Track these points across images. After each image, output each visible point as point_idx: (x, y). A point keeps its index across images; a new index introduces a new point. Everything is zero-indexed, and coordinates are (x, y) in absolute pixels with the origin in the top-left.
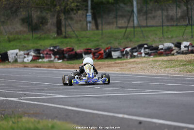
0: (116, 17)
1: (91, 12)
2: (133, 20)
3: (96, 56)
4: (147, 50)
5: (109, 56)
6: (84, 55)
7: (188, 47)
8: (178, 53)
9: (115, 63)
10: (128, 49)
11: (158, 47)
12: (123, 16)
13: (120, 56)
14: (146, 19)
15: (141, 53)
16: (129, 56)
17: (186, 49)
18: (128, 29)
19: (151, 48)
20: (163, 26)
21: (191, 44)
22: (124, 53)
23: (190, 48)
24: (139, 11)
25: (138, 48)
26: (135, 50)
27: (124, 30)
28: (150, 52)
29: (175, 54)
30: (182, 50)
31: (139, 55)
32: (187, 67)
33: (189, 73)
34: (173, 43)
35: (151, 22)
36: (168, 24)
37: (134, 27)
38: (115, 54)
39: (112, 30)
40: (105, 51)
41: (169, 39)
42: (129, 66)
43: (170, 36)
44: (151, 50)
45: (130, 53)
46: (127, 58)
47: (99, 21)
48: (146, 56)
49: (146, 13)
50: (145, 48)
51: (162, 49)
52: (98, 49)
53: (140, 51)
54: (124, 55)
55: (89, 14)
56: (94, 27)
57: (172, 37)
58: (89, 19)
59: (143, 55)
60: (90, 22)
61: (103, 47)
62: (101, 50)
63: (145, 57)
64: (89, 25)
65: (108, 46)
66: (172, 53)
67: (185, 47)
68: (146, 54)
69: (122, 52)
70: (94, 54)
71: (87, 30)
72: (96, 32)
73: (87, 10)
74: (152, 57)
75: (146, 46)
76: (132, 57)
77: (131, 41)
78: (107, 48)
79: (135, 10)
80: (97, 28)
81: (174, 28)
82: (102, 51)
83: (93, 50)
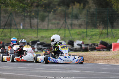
4: (40, 46)
11: (51, 44)
15: (35, 48)
19: (44, 44)
21: (83, 43)
23: (83, 46)
28: (43, 48)
30: (75, 47)
44: (44, 46)
48: (39, 51)
53: (34, 46)
59: (36, 50)
63: (37, 52)
67: (78, 45)
68: (39, 49)
75: (38, 42)
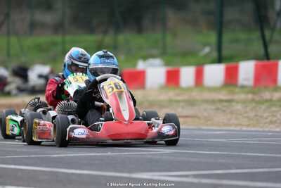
7: (46, 78)
8: (21, 90)
17: (42, 81)
21: (52, 72)
29: (14, 92)
30: (31, 83)
66: (7, 88)
67: (40, 76)
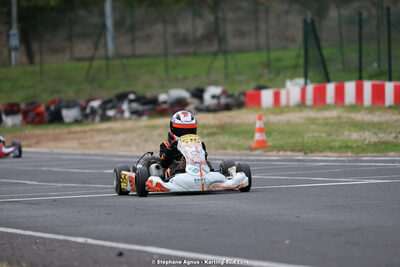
0: (70, 38)
1: (18, 28)
2: (106, 45)
3: (29, 119)
4: (135, 106)
5: (56, 118)
6: (4, 117)
7: (218, 98)
8: (199, 110)
9: (69, 133)
10: (96, 104)
11: (157, 99)
12: (84, 36)
13: (80, 118)
14: (133, 41)
15: (123, 112)
16: (98, 118)
17: (215, 101)
18: (96, 64)
19: (143, 100)
20: (166, 55)
21: (224, 92)
22: (88, 111)
23: (223, 100)
24: (118, 25)
25: (115, 101)
26: (109, 105)
27: (86, 65)
28: (141, 108)
30: (206, 103)
31: (118, 116)
32: (216, 138)
33: (221, 151)
34: (188, 90)
35: (142, 48)
36: (178, 50)
37: (107, 58)
38: (69, 114)
39: (62, 65)
40: (48, 108)
41: (179, 82)
42: (98, 138)
43: (181, 76)
44: (143, 104)
45: (100, 112)
46: (93, 121)
47: (35, 46)
48: (134, 117)
49: (132, 29)
50: (131, 101)
51: (165, 102)
52: (33, 105)
53: (120, 107)
54: (87, 116)
55: (14, 31)
56: (25, 59)
57: (185, 78)
58: (15, 41)
59: (127, 114)
60: (16, 49)
61: (44, 100)
62: (39, 106)
63: (130, 119)
64: (13, 54)
65: (55, 97)
67: (213, 97)
68: (134, 113)
69: (83, 109)
70: (25, 114)
71: (10, 64)
72: (30, 68)
73: (9, 24)
74: (145, 118)
75: (132, 97)
76: (105, 118)
77: (101, 86)
78: (53, 102)
79: (109, 22)
80: (31, 60)
81: (189, 60)
82: (42, 108)
83: (23, 106)
